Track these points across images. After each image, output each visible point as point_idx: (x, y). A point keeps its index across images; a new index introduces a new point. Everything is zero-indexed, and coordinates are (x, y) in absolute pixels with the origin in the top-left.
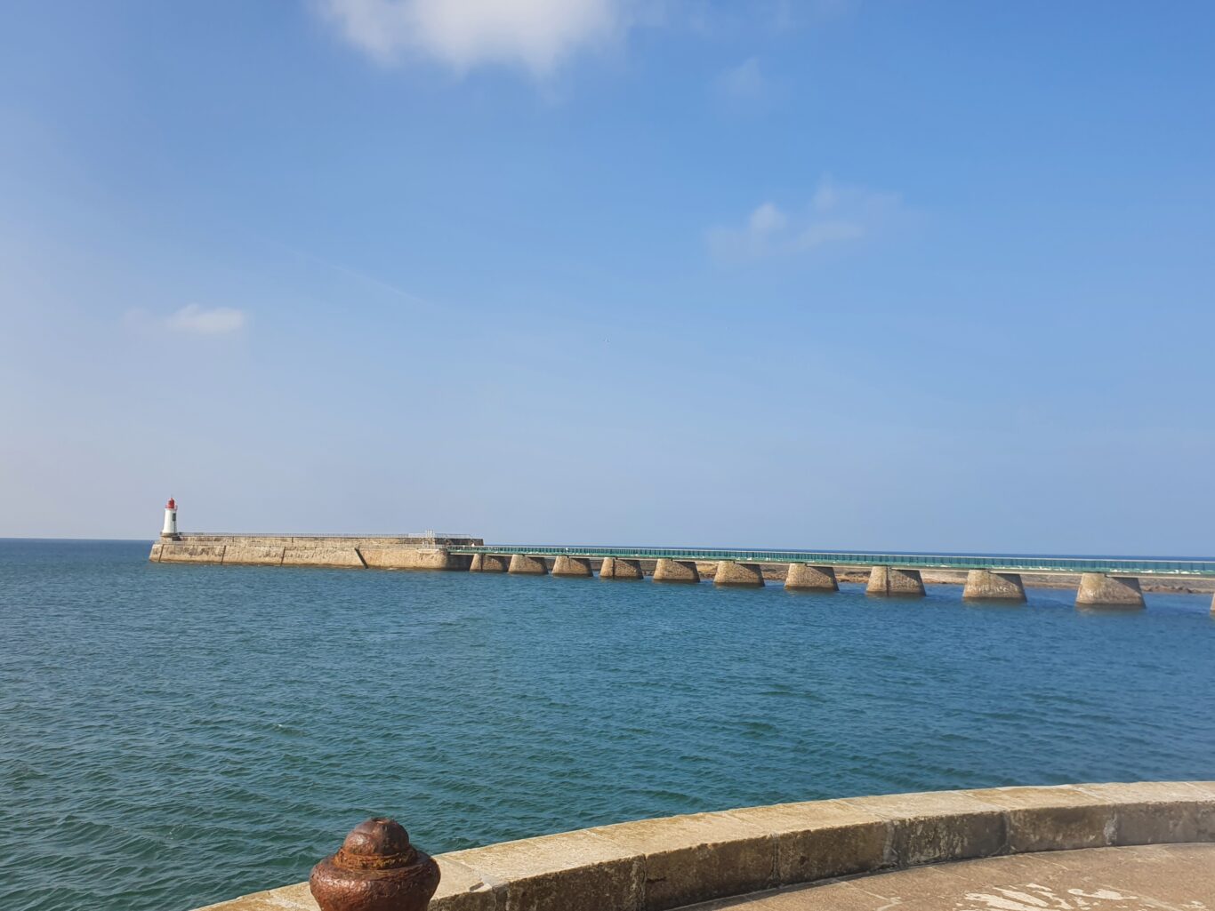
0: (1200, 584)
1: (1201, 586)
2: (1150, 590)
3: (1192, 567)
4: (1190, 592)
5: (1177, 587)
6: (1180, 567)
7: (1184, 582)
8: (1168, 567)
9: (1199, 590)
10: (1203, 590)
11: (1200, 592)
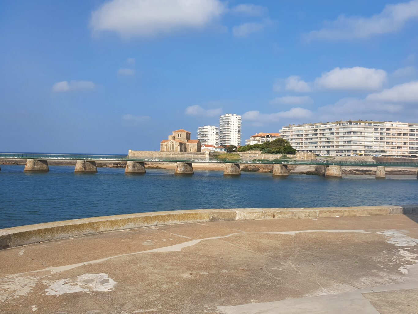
0: (21, 162)
1: (22, 162)
2: (3, 164)
3: (18, 156)
4: (18, 164)
5: (13, 163)
6: (14, 156)
7: (16, 161)
8: (10, 155)
9: (21, 163)
10: (22, 164)
11: (21, 164)
